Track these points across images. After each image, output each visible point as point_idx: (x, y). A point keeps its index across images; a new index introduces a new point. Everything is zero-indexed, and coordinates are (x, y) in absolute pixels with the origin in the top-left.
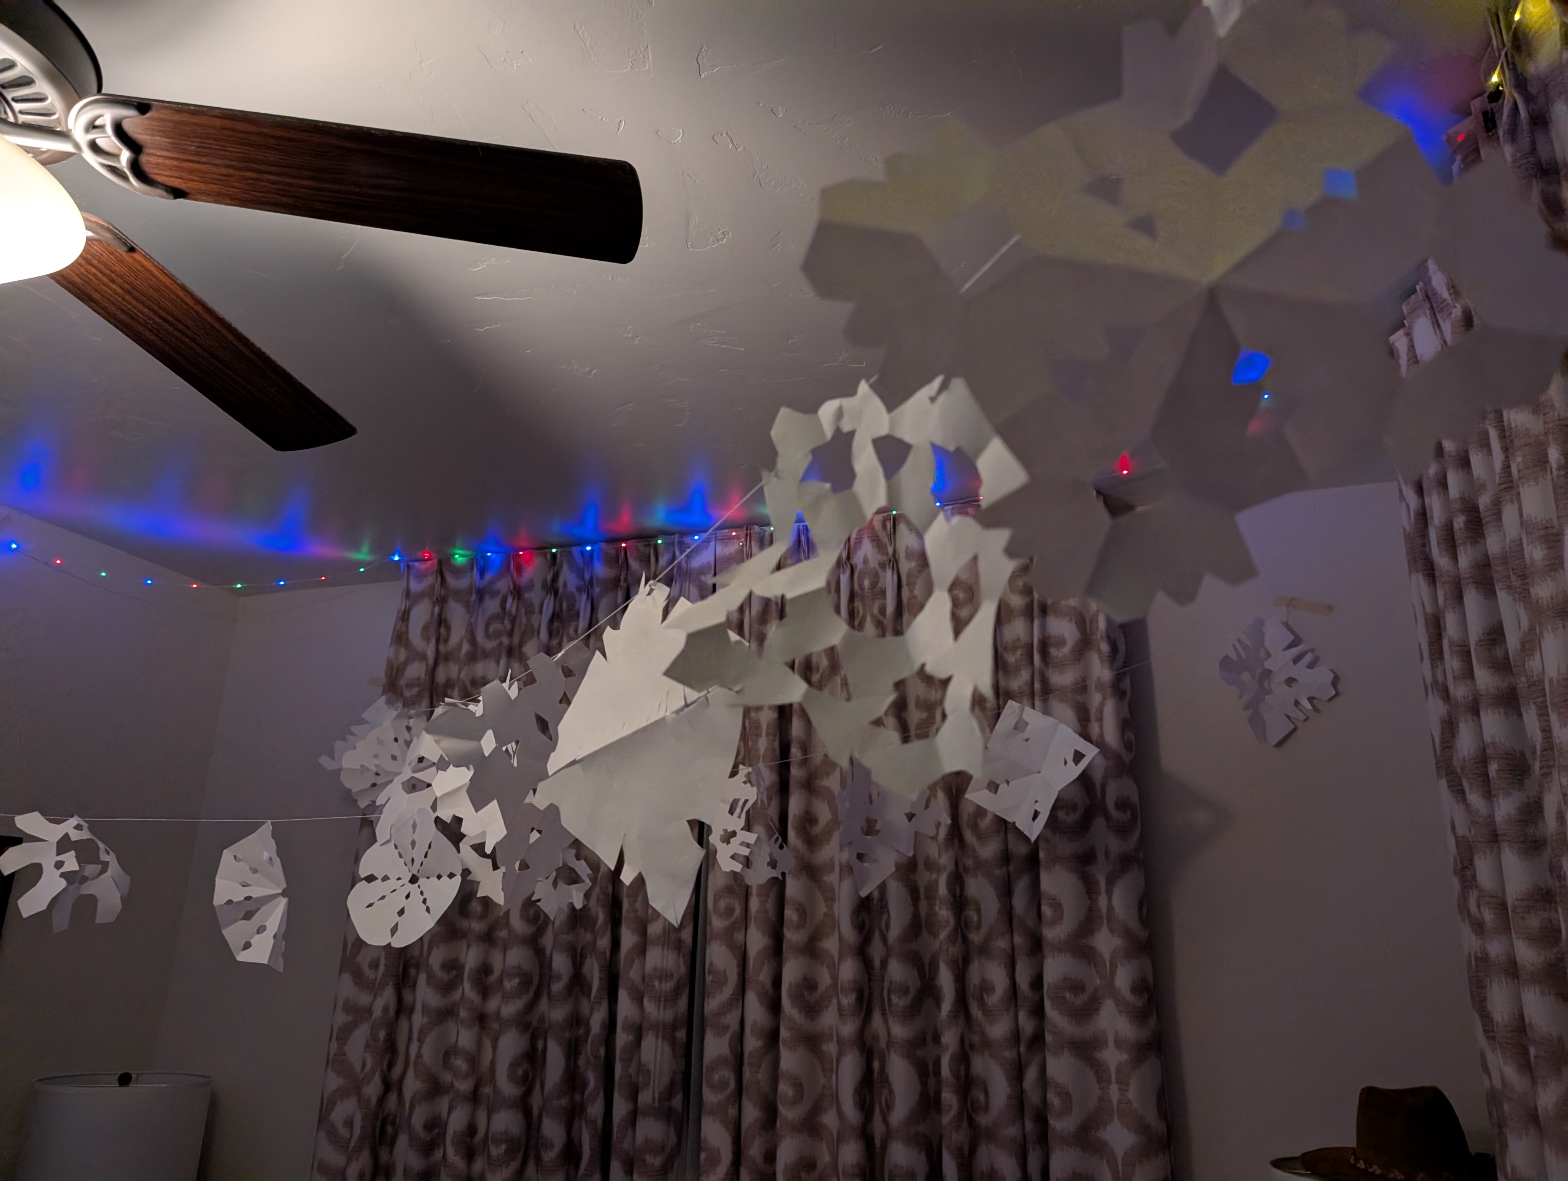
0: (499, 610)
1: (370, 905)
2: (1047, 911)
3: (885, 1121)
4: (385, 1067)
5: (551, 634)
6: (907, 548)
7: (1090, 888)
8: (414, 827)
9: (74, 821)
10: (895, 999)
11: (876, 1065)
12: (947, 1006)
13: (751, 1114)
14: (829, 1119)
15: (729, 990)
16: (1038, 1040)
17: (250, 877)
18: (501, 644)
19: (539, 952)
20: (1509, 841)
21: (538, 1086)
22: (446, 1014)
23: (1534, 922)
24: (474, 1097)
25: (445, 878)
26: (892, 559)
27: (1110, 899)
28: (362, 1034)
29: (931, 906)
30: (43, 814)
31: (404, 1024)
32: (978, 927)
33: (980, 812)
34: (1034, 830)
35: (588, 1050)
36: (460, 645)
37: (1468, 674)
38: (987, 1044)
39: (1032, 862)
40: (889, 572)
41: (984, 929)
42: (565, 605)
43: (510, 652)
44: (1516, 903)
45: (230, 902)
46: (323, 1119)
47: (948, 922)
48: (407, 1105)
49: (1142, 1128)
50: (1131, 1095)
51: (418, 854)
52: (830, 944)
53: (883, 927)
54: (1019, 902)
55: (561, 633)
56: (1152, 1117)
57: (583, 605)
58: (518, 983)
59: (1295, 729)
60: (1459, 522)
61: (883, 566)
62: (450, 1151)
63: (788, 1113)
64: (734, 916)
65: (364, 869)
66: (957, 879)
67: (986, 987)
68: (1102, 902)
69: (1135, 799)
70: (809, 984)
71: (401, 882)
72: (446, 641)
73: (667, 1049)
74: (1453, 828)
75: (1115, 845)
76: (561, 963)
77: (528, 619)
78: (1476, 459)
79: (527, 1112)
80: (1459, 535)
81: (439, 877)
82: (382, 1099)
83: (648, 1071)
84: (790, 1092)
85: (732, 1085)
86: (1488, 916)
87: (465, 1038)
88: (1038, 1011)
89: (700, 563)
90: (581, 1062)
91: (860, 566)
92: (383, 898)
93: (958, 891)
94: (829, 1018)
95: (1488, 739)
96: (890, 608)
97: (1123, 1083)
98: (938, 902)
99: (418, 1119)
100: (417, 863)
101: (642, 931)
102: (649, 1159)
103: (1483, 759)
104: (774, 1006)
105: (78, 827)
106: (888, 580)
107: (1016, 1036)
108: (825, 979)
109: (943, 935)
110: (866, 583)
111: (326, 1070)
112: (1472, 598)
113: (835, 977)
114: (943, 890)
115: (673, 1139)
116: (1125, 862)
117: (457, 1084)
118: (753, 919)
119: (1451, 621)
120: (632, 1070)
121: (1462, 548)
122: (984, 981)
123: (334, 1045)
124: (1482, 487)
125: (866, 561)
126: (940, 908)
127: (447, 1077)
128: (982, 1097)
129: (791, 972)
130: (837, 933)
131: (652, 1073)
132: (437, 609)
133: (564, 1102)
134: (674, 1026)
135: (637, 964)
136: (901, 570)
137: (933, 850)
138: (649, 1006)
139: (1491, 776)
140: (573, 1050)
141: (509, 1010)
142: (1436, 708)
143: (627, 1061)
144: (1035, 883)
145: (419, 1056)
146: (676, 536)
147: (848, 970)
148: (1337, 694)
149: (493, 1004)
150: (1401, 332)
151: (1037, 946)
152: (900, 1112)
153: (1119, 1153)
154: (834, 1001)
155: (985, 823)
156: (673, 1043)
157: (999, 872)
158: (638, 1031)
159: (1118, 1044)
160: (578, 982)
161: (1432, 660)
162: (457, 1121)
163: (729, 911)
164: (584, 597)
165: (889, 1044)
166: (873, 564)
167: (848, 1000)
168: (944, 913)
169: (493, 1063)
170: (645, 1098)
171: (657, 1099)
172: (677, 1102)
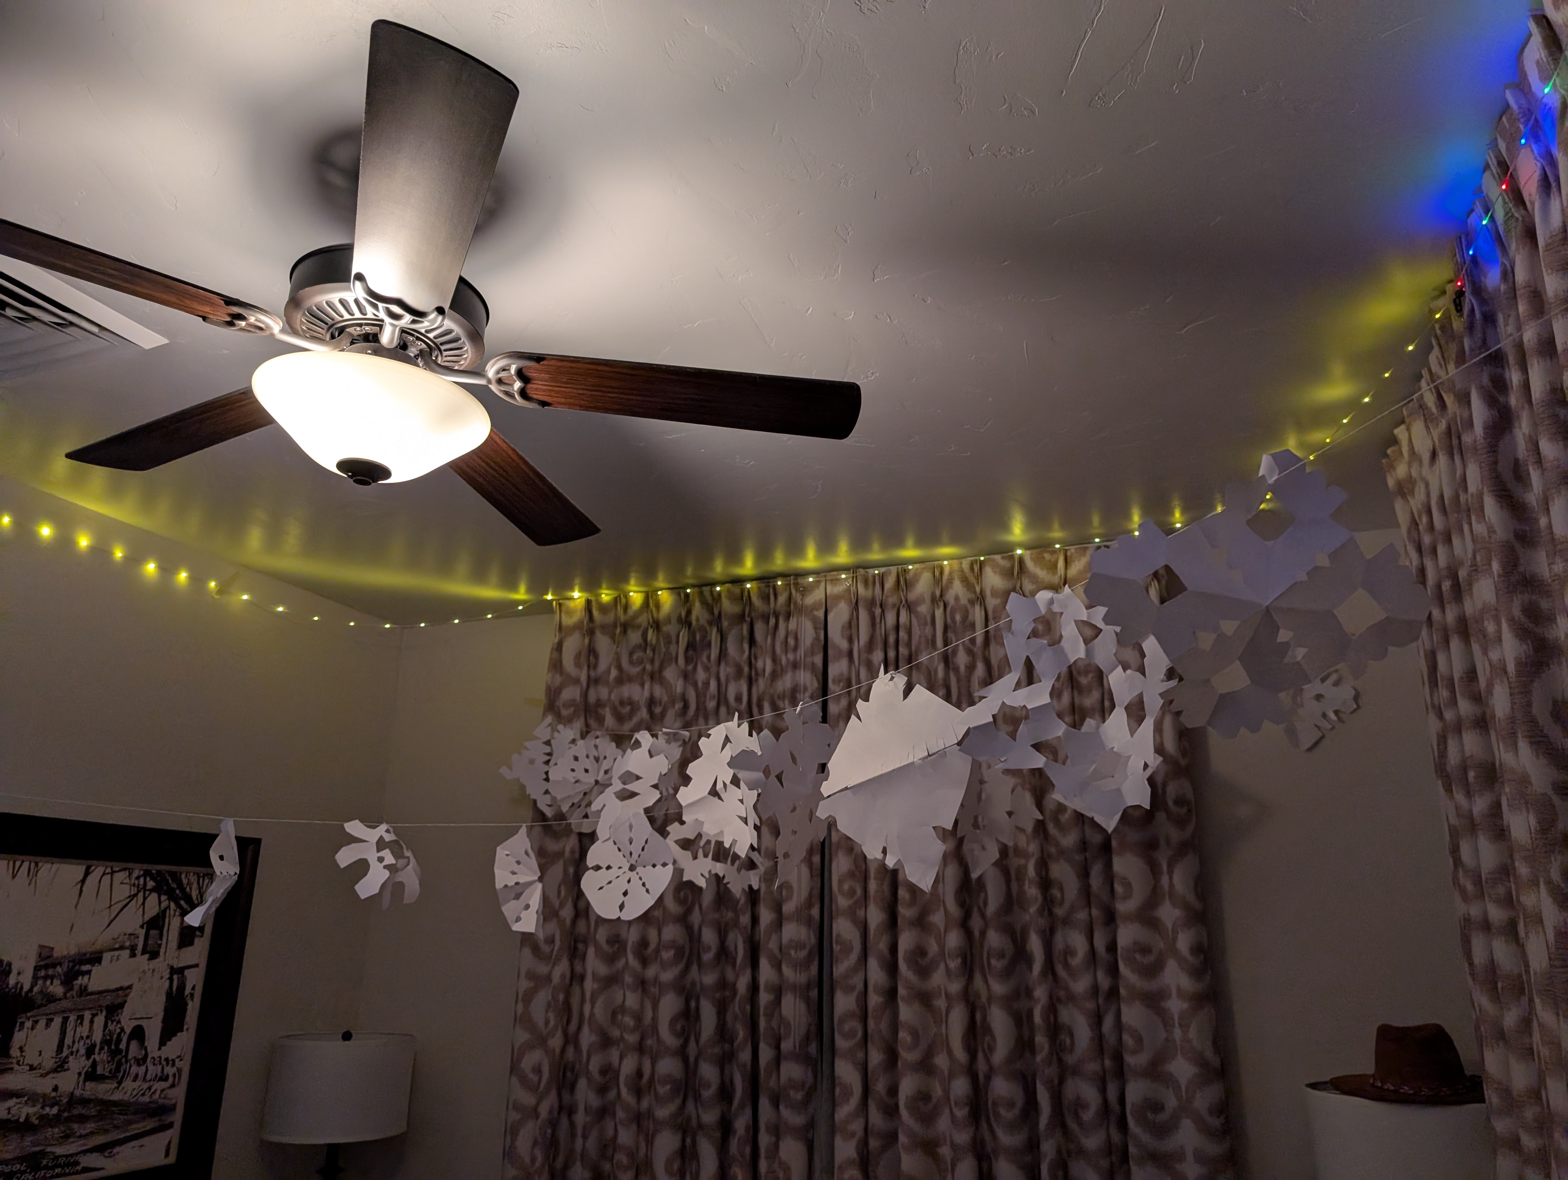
0: (641, 641)
1: (601, 888)
2: (1119, 888)
3: (988, 1060)
4: (565, 1023)
5: (688, 660)
6: (993, 587)
7: (1154, 868)
8: (631, 827)
9: (384, 827)
10: (993, 962)
11: (978, 1016)
12: (1037, 967)
13: (876, 1057)
14: (941, 1061)
15: (854, 956)
16: (1113, 993)
17: (516, 868)
18: (644, 669)
19: (689, 928)
20: (1482, 829)
21: (692, 1038)
22: (612, 981)
23: (1501, 890)
24: (641, 1048)
25: (659, 867)
26: (980, 596)
27: (1171, 878)
28: (542, 997)
29: (1021, 887)
30: (362, 822)
31: (576, 989)
32: (1062, 903)
33: (1061, 808)
34: (1110, 824)
35: (735, 1008)
36: (609, 671)
37: (1454, 702)
38: (1071, 997)
39: (1106, 848)
40: (977, 608)
41: (1067, 905)
42: (698, 637)
43: (652, 677)
44: (1488, 877)
45: (506, 886)
46: (514, 1068)
47: (1036, 899)
48: (585, 1054)
49: (1201, 1062)
50: (1192, 1033)
51: (636, 848)
52: (937, 919)
53: (982, 905)
54: (1096, 881)
55: (695, 660)
56: (1209, 1054)
57: (714, 636)
58: (675, 955)
59: (1323, 737)
60: (1446, 585)
61: (972, 603)
62: (624, 1091)
63: (908, 1056)
64: (856, 897)
65: (591, 861)
66: (1043, 864)
67: (1069, 952)
68: (1165, 881)
69: (1190, 796)
70: (920, 951)
71: (622, 871)
72: (595, 666)
73: (803, 1007)
74: (1448, 820)
75: (1175, 835)
76: (709, 936)
77: (668, 649)
78: (1456, 541)
79: (685, 1060)
80: (1446, 595)
81: (654, 866)
82: (563, 1051)
83: (789, 1023)
84: (909, 1039)
85: (860, 1034)
86: (1469, 887)
87: (632, 1000)
88: (1113, 971)
89: (813, 600)
90: (729, 1017)
91: (952, 602)
92: (610, 882)
93: (1044, 874)
94: (938, 978)
95: (1468, 754)
96: (979, 640)
97: (1184, 1027)
98: (1027, 883)
99: (594, 1065)
100: (635, 856)
101: (778, 908)
102: (792, 1093)
103: (1464, 768)
104: (892, 968)
105: (388, 831)
106: (978, 614)
107: (1095, 990)
108: (933, 948)
109: (1032, 910)
110: (958, 618)
111: (514, 1025)
112: (1455, 644)
113: (942, 946)
114: (1031, 871)
115: (810, 1079)
116: (1183, 849)
117: (626, 1036)
118: (872, 899)
119: (1441, 659)
120: (774, 1024)
121: (1448, 605)
122: (1067, 947)
123: (520, 1007)
124: (1461, 564)
125: (957, 599)
126: (1030, 888)
127: (616, 1033)
128: (1068, 1041)
129: (906, 941)
130: (942, 908)
131: (792, 1023)
132: (587, 641)
133: (717, 1050)
134: (808, 986)
135: (774, 937)
136: (987, 606)
137: (1022, 841)
138: (787, 971)
139: (1470, 780)
140: (722, 1008)
141: (668, 976)
142: (1434, 725)
143: (770, 1016)
144: (1109, 865)
145: (592, 1015)
146: (792, 577)
147: (954, 939)
148: (1358, 707)
149: (651, 972)
150: (1403, 427)
151: (1111, 918)
152: (999, 1056)
153: (1183, 1082)
154: (942, 966)
155: (1065, 818)
156: (807, 1001)
157: (1078, 858)
158: (778, 992)
159: (1181, 994)
160: (724, 954)
161: (1430, 687)
162: (628, 1067)
163: (852, 892)
164: (715, 630)
165: (990, 999)
166: (964, 601)
167: (954, 964)
168: (1032, 891)
169: (655, 1019)
170: (787, 1046)
171: (797, 1045)
172: (813, 1049)
